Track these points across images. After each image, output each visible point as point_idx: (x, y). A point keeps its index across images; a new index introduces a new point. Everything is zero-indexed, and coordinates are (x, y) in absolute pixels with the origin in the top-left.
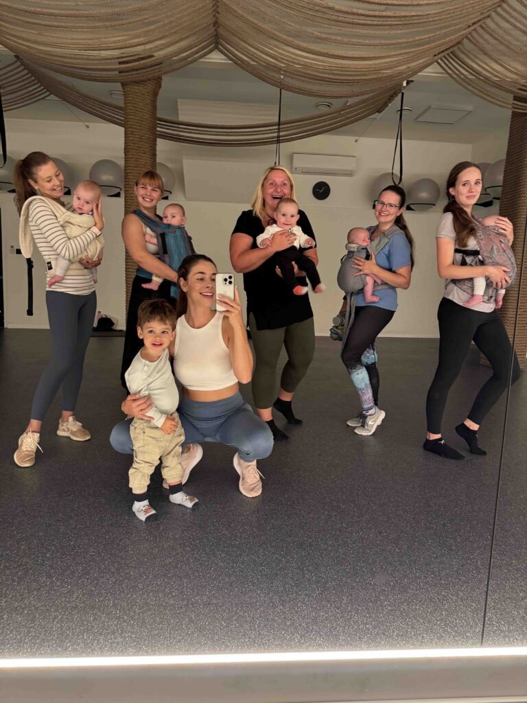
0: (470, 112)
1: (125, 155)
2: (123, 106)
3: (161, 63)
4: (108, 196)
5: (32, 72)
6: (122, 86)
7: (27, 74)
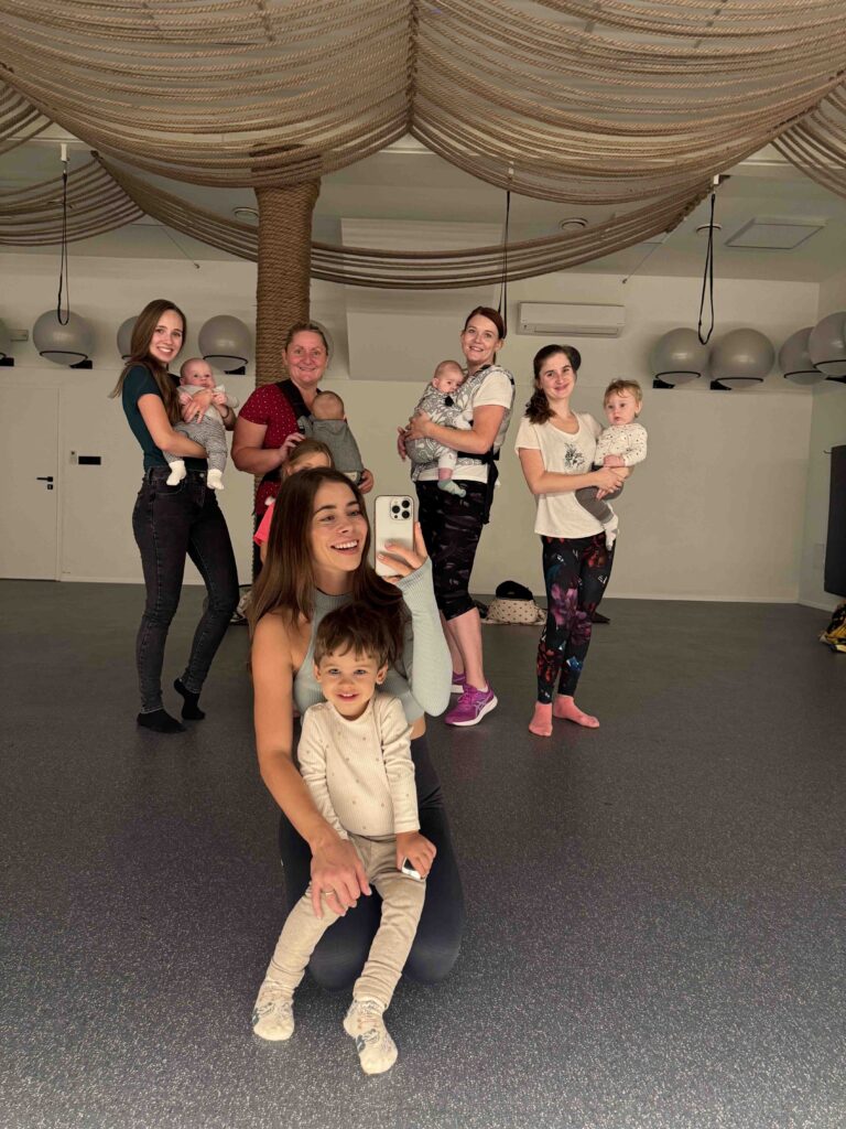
0: (822, 227)
1: (259, 301)
2: (257, 225)
3: (318, 156)
4: (227, 373)
5: (117, 177)
6: (257, 194)
7: (109, 182)
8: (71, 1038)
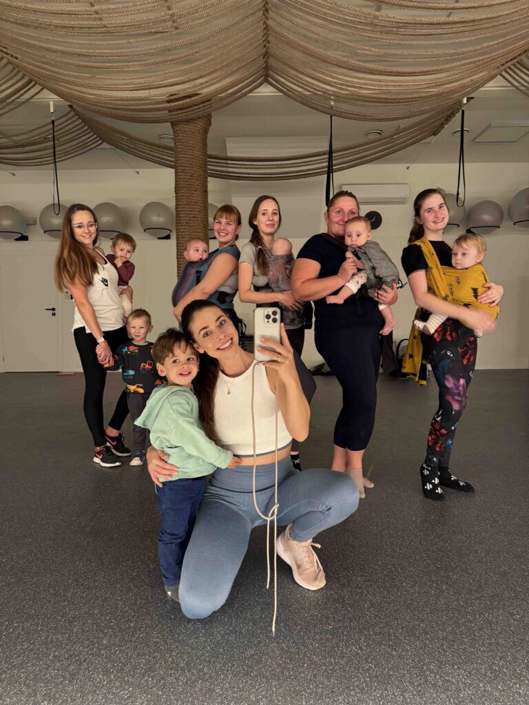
1: (176, 193)
2: (173, 145)
3: (210, 100)
4: (159, 238)
5: (85, 120)
6: (172, 126)
7: (81, 123)
8: (73, 675)
